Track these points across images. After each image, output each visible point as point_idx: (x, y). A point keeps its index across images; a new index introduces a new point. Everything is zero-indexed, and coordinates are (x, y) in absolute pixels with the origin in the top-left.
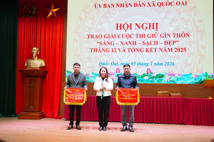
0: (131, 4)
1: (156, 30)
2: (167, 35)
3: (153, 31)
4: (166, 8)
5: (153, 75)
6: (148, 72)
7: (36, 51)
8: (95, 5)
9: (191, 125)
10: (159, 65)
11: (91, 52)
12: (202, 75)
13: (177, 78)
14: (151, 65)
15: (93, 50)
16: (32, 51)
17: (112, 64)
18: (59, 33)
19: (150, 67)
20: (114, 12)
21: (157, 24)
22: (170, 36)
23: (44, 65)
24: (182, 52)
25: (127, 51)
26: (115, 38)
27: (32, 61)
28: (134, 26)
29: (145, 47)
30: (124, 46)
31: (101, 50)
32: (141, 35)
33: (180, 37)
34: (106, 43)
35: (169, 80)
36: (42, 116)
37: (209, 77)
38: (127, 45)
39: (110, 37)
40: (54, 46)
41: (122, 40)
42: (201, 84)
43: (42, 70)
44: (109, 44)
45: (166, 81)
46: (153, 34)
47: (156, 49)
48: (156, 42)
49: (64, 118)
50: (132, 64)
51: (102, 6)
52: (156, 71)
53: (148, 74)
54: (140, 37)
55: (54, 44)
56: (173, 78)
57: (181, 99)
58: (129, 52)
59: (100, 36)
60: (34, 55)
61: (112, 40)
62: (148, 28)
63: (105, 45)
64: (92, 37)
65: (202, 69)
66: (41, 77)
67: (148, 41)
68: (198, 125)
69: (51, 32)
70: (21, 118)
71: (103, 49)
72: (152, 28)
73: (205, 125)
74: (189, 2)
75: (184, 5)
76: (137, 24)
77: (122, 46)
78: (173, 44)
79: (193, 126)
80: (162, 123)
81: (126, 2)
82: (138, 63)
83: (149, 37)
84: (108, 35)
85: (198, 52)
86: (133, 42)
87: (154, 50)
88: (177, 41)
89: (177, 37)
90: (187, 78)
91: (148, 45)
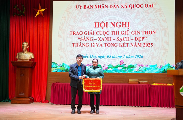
0: (107, 5)
1: (128, 28)
2: (137, 32)
3: (126, 29)
4: (137, 9)
5: (125, 66)
6: (121, 63)
7: (26, 46)
8: (77, 6)
9: (156, 107)
10: (130, 57)
11: (74, 46)
12: (165, 66)
13: (145, 69)
14: (124, 58)
15: (75, 45)
16: (22, 45)
17: (91, 57)
18: (46, 30)
19: (123, 59)
20: (93, 12)
21: (129, 23)
22: (139, 33)
23: (33, 57)
24: (150, 46)
25: (104, 45)
26: (94, 34)
27: (23, 54)
28: (109, 25)
29: (119, 42)
30: (101, 41)
31: (82, 44)
32: (116, 32)
33: (148, 34)
34: (86, 39)
35: (139, 70)
36: (32, 101)
37: (171, 68)
38: (104, 40)
39: (89, 34)
40: (41, 41)
41: (100, 36)
42: (165, 73)
43: (32, 61)
44: (89, 40)
45: (136, 71)
46: (125, 32)
47: (128, 44)
48: (128, 38)
49: (50, 103)
50: (108, 56)
51: (83, 7)
52: (128, 63)
53: (121, 65)
54: (115, 34)
55: (41, 40)
56: (142, 68)
57: (148, 85)
58: (105, 46)
59: (81, 33)
60: (24, 49)
61: (91, 36)
62: (122, 26)
63: (85, 40)
64: (74, 33)
65: (165, 61)
66: (30, 67)
67: (121, 37)
68: (161, 107)
69: (39, 29)
70: (14, 102)
71: (83, 44)
72: (124, 26)
73: (167, 107)
74: (155, 5)
75: (151, 7)
76: (112, 23)
77: (100, 41)
78: (142, 40)
79: (157, 108)
80: (132, 106)
81: (103, 4)
82: (113, 56)
83: (122, 34)
84: (88, 32)
85: (162, 47)
86: (109, 38)
87: (126, 45)
88: (145, 37)
89: (146, 34)
90: (153, 68)
91: (121, 41)
